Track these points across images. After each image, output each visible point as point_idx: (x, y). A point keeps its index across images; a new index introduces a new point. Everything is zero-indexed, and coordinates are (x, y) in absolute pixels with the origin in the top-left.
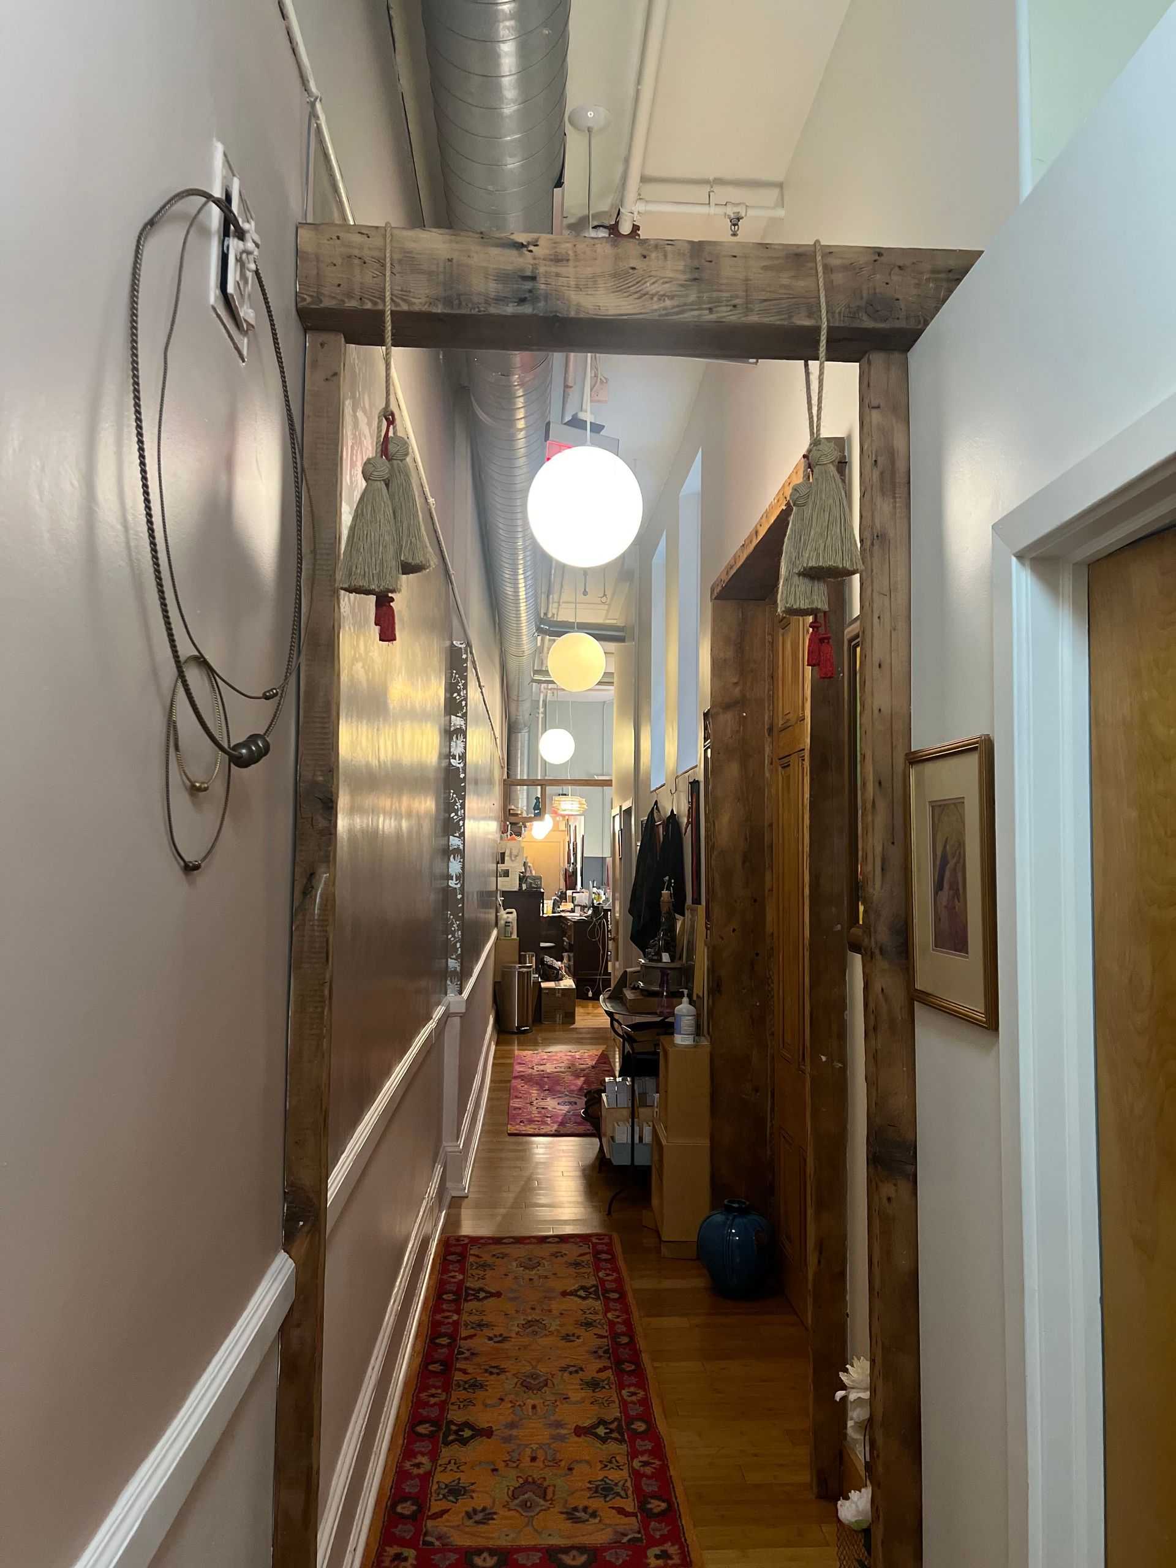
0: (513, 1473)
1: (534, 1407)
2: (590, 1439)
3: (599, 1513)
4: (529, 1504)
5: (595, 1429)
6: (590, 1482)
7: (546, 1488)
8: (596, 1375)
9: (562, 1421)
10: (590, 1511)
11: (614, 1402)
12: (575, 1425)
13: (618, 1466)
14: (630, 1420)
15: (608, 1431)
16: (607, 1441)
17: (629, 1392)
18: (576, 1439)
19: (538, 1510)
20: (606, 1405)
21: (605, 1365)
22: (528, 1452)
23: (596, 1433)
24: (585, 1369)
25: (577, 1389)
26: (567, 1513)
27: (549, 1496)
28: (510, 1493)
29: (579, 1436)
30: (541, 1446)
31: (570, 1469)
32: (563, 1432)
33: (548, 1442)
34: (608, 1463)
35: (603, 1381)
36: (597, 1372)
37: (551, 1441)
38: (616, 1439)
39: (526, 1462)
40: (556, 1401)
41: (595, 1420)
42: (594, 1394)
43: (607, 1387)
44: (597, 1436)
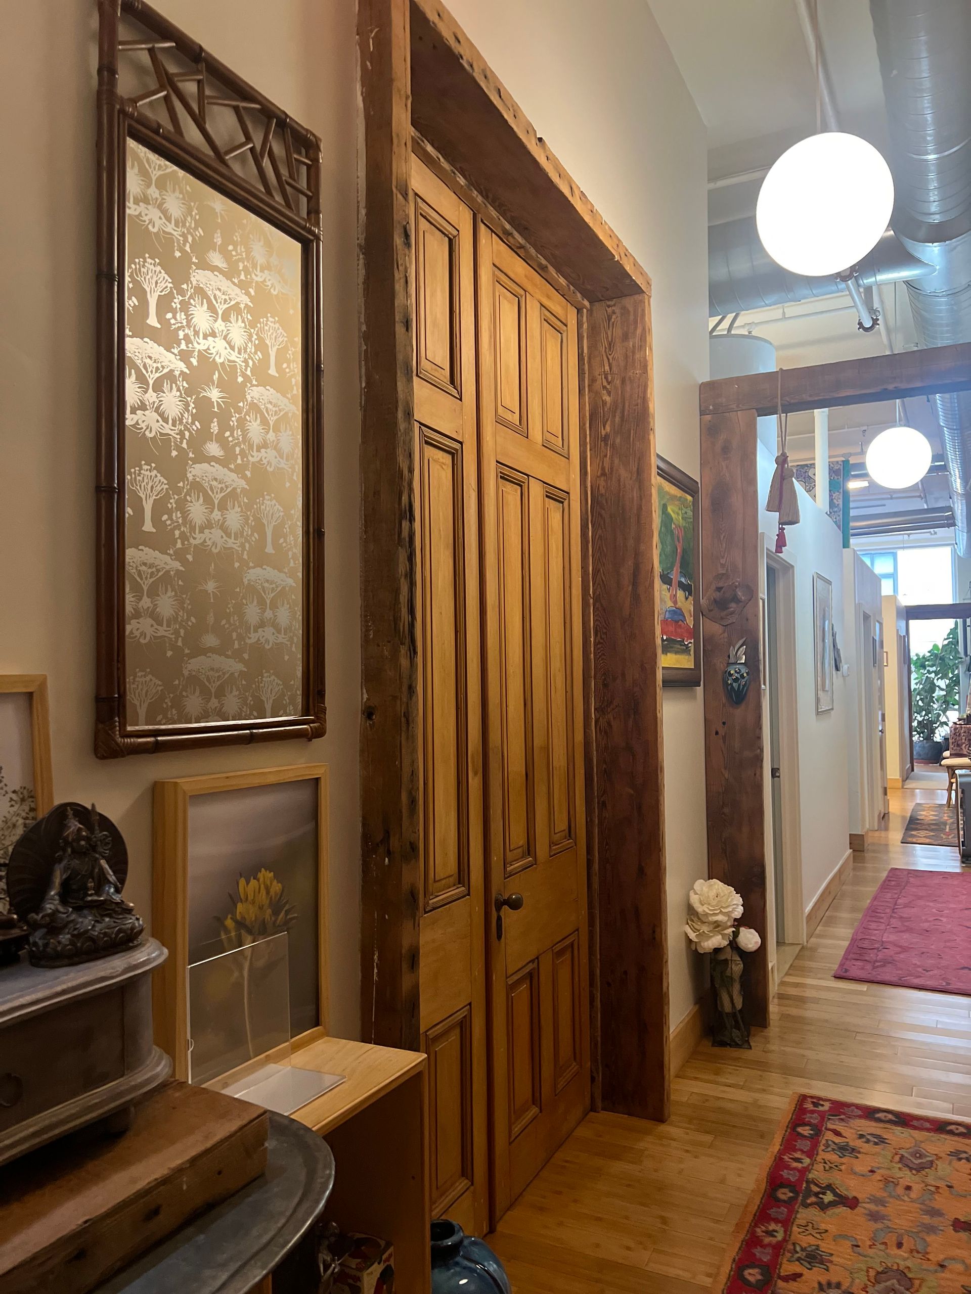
0: (930, 1180)
1: (900, 1245)
2: (843, 1191)
3: (856, 1136)
4: (918, 1155)
5: (834, 1200)
6: (857, 1158)
7: (899, 1162)
8: (805, 1272)
9: (870, 1220)
10: (864, 1140)
11: (799, 1226)
12: (855, 1211)
13: (825, 1163)
14: (790, 1203)
15: (821, 1196)
16: (827, 1186)
17: (775, 1237)
18: (859, 1196)
19: (910, 1150)
20: (810, 1225)
21: (785, 1284)
22: (913, 1195)
23: (834, 1196)
24: (816, 1285)
25: (838, 1256)
26: (883, 1142)
27: (897, 1158)
28: (934, 1165)
29: (855, 1198)
30: (898, 1198)
31: (872, 1171)
32: (872, 1207)
33: (891, 1200)
34: (831, 1167)
35: (799, 1259)
36: (800, 1275)
37: (888, 1199)
38: (816, 1185)
39: (916, 1187)
40: (870, 1247)
41: (830, 1212)
42: (820, 1243)
43: (798, 1249)
44: (835, 1194)
